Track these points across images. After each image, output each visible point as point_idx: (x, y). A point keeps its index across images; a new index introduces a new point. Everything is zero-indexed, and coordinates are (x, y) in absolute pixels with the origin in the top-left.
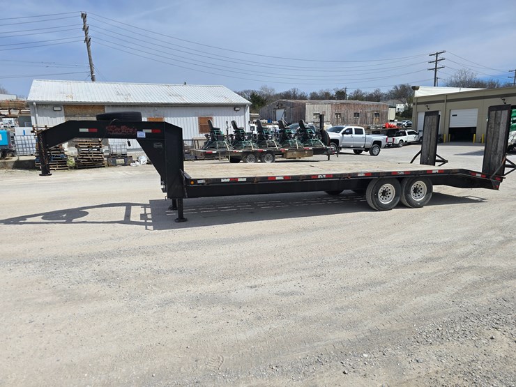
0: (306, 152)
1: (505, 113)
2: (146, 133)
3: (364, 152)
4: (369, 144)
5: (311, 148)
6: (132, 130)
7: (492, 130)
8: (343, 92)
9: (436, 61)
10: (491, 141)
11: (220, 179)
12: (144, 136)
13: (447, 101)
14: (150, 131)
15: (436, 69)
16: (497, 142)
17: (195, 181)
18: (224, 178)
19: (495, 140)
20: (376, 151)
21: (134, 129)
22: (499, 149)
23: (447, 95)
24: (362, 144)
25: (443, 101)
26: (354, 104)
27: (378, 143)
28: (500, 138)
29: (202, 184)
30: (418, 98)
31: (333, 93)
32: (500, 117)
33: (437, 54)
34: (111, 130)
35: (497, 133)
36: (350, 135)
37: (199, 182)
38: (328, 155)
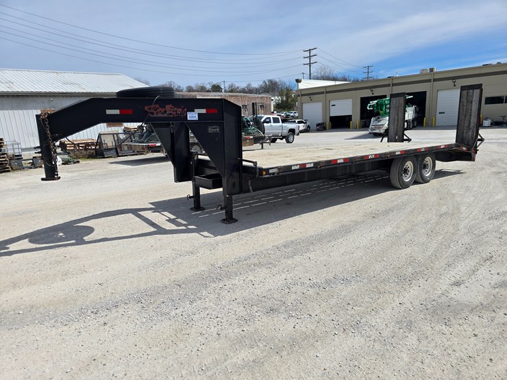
0: (248, 141)
1: (477, 92)
2: (199, 114)
3: (278, 141)
4: (285, 132)
5: (251, 137)
6: (180, 110)
7: (465, 107)
8: (218, 86)
9: (310, 57)
10: (463, 117)
11: (291, 166)
12: (197, 118)
13: (327, 92)
14: (203, 111)
15: (310, 64)
16: (470, 118)
17: (267, 170)
18: (294, 165)
19: (467, 117)
20: (291, 139)
21: (183, 109)
22: (472, 125)
23: (326, 87)
24: (279, 132)
25: (323, 93)
26: (241, 96)
27: (292, 131)
28: (473, 114)
29: (273, 174)
30: (301, 90)
31: (208, 87)
32: (472, 96)
33: (310, 50)
34: (152, 111)
35: (470, 111)
36: (269, 124)
37: (271, 171)
38: (262, 144)
